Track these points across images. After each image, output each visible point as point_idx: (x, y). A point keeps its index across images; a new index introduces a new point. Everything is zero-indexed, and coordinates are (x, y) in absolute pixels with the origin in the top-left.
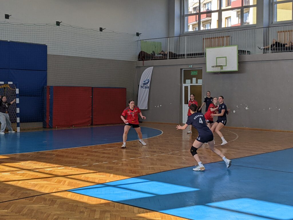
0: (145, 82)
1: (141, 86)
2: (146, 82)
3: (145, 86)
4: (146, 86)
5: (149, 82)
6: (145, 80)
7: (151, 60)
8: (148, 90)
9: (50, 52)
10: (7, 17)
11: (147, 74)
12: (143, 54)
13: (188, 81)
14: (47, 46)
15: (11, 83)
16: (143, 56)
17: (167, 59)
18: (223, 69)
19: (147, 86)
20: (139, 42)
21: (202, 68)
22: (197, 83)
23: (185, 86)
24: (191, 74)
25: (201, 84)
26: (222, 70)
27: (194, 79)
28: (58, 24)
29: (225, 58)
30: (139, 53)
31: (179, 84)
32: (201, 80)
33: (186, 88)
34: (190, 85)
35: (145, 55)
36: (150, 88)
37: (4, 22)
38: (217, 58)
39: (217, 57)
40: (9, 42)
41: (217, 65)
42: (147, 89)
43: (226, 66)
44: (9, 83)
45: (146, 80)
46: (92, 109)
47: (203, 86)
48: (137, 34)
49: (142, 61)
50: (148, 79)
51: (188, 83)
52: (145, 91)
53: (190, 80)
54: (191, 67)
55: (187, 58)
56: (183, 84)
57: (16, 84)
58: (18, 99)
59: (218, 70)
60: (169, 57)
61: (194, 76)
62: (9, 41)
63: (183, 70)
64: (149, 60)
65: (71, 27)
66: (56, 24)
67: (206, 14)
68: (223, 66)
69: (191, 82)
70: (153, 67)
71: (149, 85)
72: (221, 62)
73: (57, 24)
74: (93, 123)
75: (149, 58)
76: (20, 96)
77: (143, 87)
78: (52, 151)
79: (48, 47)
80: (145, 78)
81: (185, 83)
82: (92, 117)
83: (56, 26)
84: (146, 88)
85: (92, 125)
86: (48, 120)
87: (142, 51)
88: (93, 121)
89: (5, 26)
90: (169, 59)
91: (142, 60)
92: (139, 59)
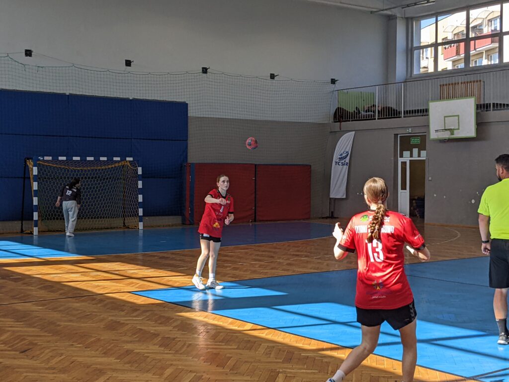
0: (342, 156)
1: (336, 162)
2: (344, 155)
3: (341, 162)
4: (343, 161)
5: (347, 155)
6: (342, 152)
7: (352, 121)
8: (346, 168)
9: (191, 113)
10: (128, 63)
11: (345, 143)
12: (341, 112)
13: (406, 154)
14: (187, 104)
15: (131, 159)
16: (341, 116)
17: (375, 119)
18: (453, 134)
19: (345, 161)
20: (334, 92)
21: (425, 133)
22: (419, 156)
23: (402, 162)
24: (411, 142)
25: (424, 159)
26: (452, 136)
27: (415, 151)
28: (205, 70)
29: (457, 117)
30: (335, 110)
31: (392, 158)
32: (425, 152)
33: (404, 164)
34: (410, 160)
35: (343, 113)
36: (350, 165)
37: (124, 71)
38: (445, 117)
39: (445, 115)
40: (131, 100)
41: (446, 128)
42: (345, 166)
43: (459, 129)
44: (128, 159)
45: (344, 152)
46: (255, 198)
47: (426, 162)
48: (332, 81)
49: (339, 123)
50: (347, 150)
51: (406, 157)
52: (342, 170)
53: (409, 152)
54: (410, 131)
55: (404, 117)
56: (399, 159)
57: (138, 161)
58: (141, 182)
59: (447, 135)
60: (379, 116)
61: (415, 146)
62: (131, 98)
63: (399, 135)
64: (349, 121)
65: (223, 75)
66: (201, 71)
67: (490, 39)
68: (454, 129)
69: (411, 156)
70: (354, 132)
71: (347, 160)
72: (451, 123)
73: (203, 70)
74: (257, 217)
75: (350, 119)
76: (143, 177)
77: (339, 163)
78: (161, 253)
79: (189, 106)
80: (342, 149)
81: (401, 156)
82: (255, 209)
83: (201, 74)
84: (343, 165)
85: (255, 221)
86: (187, 213)
87: (338, 108)
88: (256, 214)
89: (125, 76)
90: (378, 119)
91: (339, 121)
92: (334, 120)
